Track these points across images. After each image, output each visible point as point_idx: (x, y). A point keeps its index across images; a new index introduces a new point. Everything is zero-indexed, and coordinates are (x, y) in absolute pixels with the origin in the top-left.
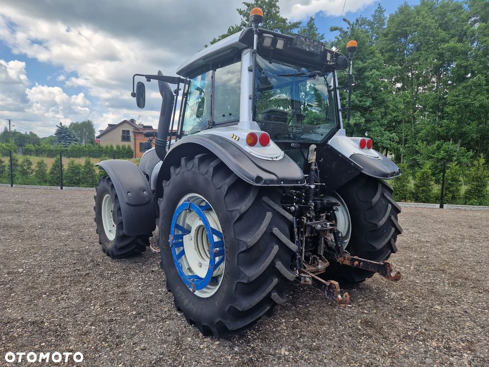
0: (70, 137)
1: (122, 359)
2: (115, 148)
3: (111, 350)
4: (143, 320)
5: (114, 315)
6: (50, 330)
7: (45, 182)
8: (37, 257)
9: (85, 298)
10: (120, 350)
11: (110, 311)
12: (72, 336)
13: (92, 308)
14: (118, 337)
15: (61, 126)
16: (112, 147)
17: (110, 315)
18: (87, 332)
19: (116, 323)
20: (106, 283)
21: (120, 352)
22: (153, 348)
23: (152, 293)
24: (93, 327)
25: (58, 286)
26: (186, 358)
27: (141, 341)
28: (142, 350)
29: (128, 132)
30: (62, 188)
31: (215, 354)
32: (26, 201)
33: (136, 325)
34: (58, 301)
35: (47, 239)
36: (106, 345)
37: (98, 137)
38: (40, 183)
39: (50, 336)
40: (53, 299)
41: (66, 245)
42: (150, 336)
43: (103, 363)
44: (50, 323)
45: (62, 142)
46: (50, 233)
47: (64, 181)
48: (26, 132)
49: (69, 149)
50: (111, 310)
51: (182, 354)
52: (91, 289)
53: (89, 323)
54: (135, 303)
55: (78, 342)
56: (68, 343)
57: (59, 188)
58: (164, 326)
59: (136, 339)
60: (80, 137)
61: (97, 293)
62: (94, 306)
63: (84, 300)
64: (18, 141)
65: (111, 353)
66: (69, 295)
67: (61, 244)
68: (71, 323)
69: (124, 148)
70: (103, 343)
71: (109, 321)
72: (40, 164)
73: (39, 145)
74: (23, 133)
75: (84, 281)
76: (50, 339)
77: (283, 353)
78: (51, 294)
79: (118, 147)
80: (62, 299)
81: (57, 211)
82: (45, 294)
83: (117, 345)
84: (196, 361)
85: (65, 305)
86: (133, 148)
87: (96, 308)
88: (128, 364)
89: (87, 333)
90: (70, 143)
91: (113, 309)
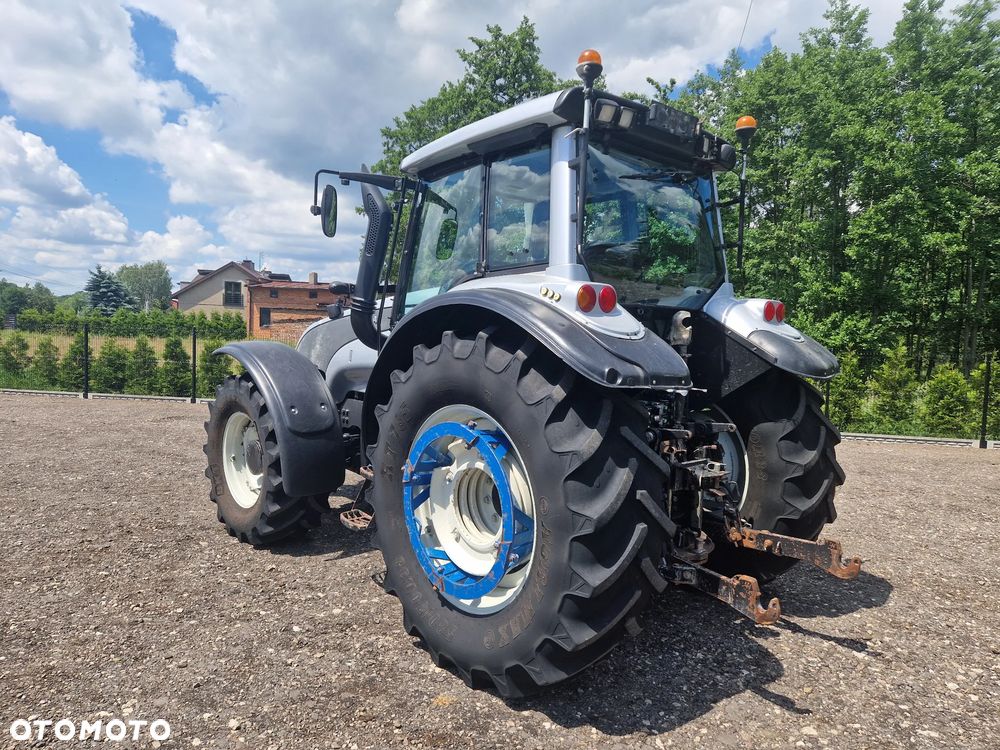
0: (117, 295)
1: (141, 681)
2: (209, 318)
3: (124, 667)
4: (192, 622)
5: (140, 614)
6: (19, 637)
7: (53, 383)
8: (14, 519)
9: (92, 587)
10: (140, 668)
11: (135, 609)
12: (57, 646)
13: (104, 603)
14: (140, 648)
15: (100, 272)
16: (203, 316)
17: (133, 614)
18: (87, 640)
19: (143, 627)
20: (139, 564)
21: (139, 670)
22: (200, 664)
23: (222, 580)
24: (98, 633)
25: (46, 567)
26: (255, 678)
27: (181, 654)
28: (180, 667)
29: (238, 285)
30: (86, 396)
31: (310, 672)
32: (9, 419)
33: (178, 629)
34: (42, 591)
35: (39, 488)
36: (116, 659)
37: (176, 296)
38: (42, 387)
39: (17, 645)
40: (33, 588)
41: (72, 499)
42: (199, 646)
43: (105, 686)
44: (20, 626)
45: (101, 306)
46: (45, 478)
47: (91, 382)
48: (27, 285)
49: (114, 319)
50: (138, 606)
51: (250, 672)
52: (107, 573)
53: (92, 627)
54: (185, 595)
55: (67, 655)
56: (48, 656)
57: (81, 395)
58: (229, 631)
59: (173, 651)
60: (141, 295)
61: (118, 580)
62: (108, 599)
63: (90, 590)
64: (8, 302)
65: (123, 672)
66: (65, 583)
67: (65, 496)
68: (59, 627)
69: (228, 318)
70: (112, 656)
71: (130, 624)
72: (46, 348)
73: (52, 310)
74: (22, 285)
75: (96, 559)
76: (16, 650)
77: (431, 670)
78: (31, 579)
79: (216, 317)
80: (50, 589)
81: (67, 439)
82: (20, 579)
83: (136, 659)
84: (272, 683)
85: (55, 598)
86: (246, 318)
87: (109, 604)
88: (150, 687)
89: (84, 642)
90: (117, 307)
91: (141, 605)
